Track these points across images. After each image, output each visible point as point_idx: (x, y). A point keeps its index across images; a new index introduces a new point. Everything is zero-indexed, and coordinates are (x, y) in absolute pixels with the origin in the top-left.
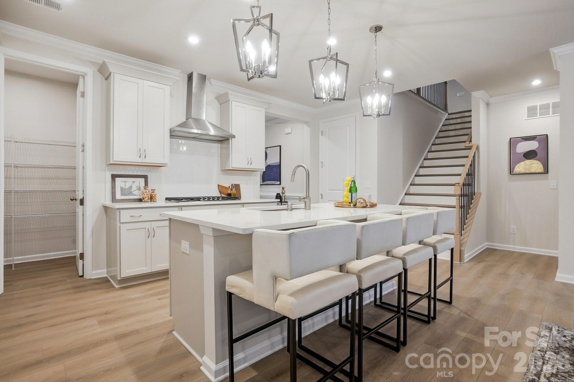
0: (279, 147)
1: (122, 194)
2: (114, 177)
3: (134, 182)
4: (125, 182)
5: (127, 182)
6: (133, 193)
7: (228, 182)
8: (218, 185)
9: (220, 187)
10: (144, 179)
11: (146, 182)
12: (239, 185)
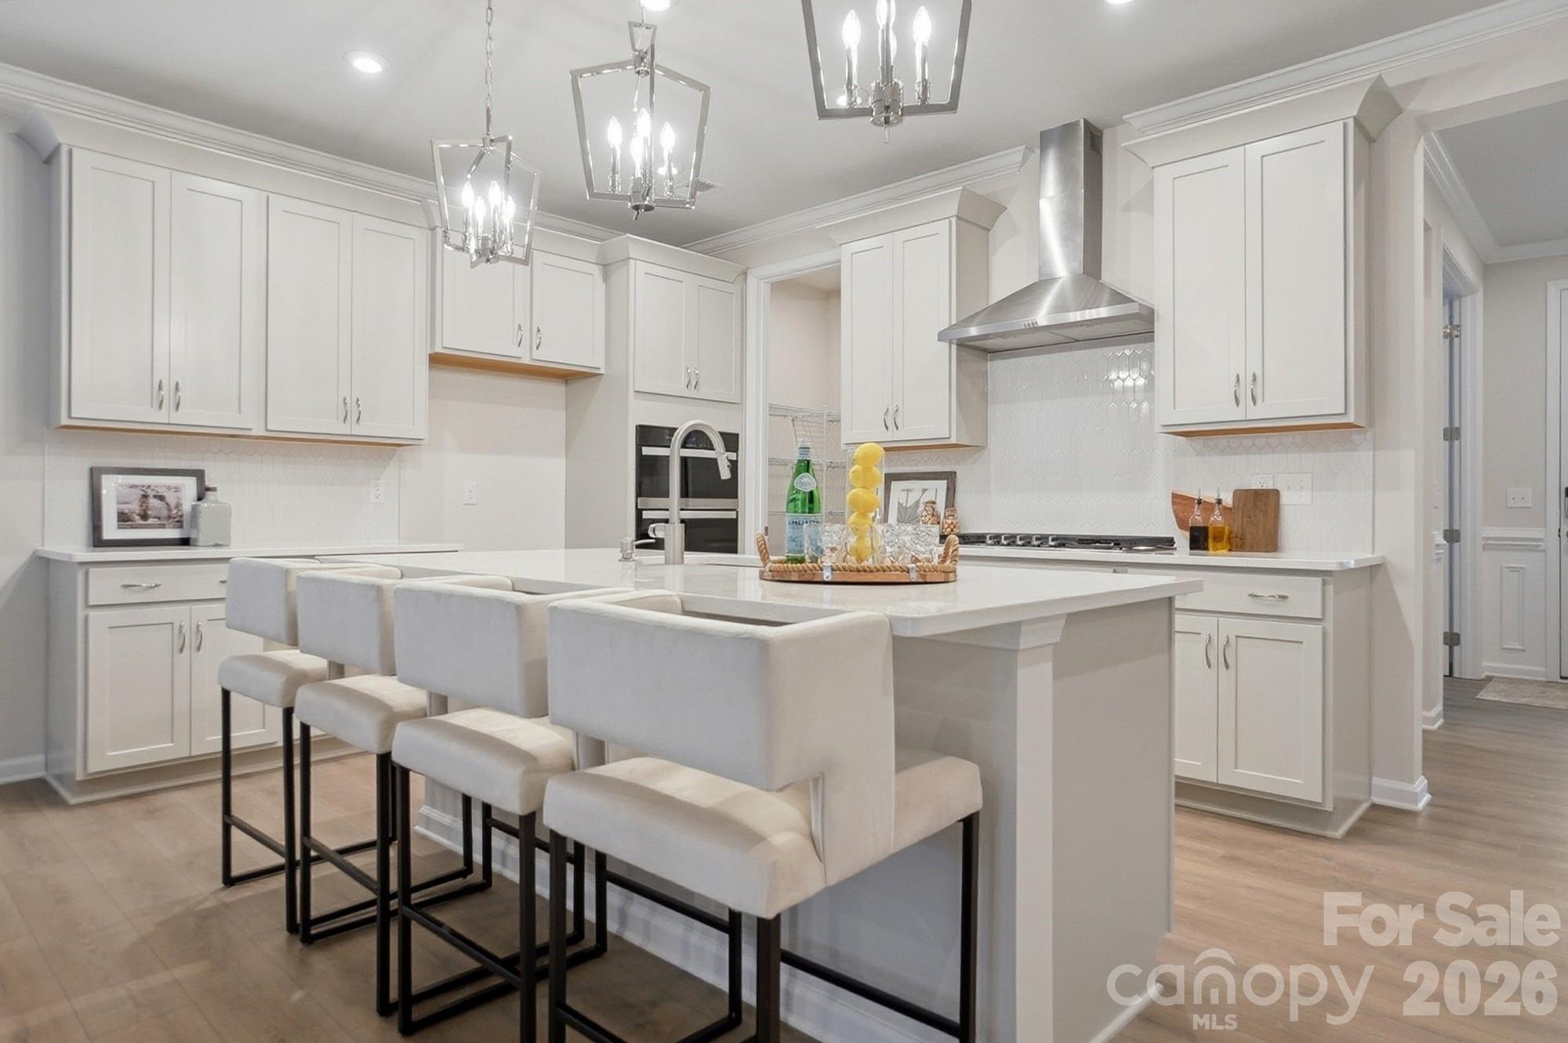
3: (925, 490)
8: (1175, 496)
9: (1178, 501)
10: (945, 481)
11: (951, 491)
12: (1276, 493)
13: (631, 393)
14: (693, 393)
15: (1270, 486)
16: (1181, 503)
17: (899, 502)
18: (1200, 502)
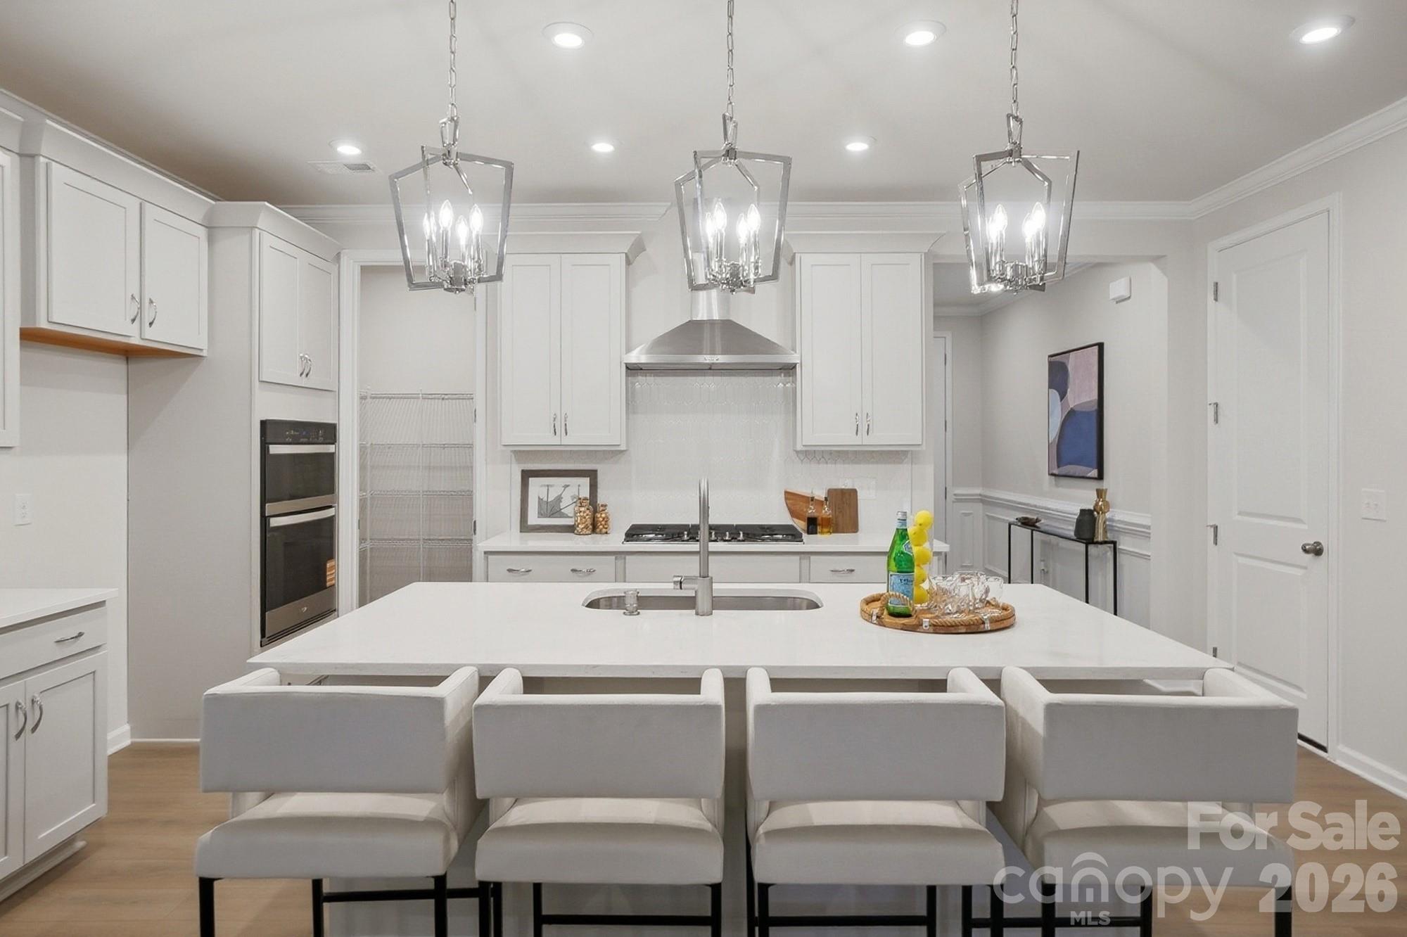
0: (1097, 347)
1: (541, 515)
2: (527, 475)
3: (567, 486)
4: (548, 486)
5: (551, 486)
6: (562, 511)
7: (816, 483)
8: (786, 493)
9: (789, 497)
10: (589, 479)
11: (594, 487)
12: (854, 492)
13: (257, 383)
14: (303, 382)
15: (849, 486)
16: (792, 499)
17: (539, 498)
18: (812, 499)
